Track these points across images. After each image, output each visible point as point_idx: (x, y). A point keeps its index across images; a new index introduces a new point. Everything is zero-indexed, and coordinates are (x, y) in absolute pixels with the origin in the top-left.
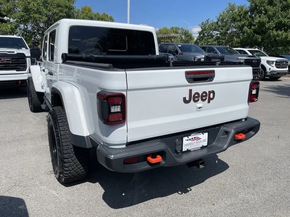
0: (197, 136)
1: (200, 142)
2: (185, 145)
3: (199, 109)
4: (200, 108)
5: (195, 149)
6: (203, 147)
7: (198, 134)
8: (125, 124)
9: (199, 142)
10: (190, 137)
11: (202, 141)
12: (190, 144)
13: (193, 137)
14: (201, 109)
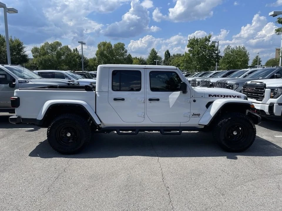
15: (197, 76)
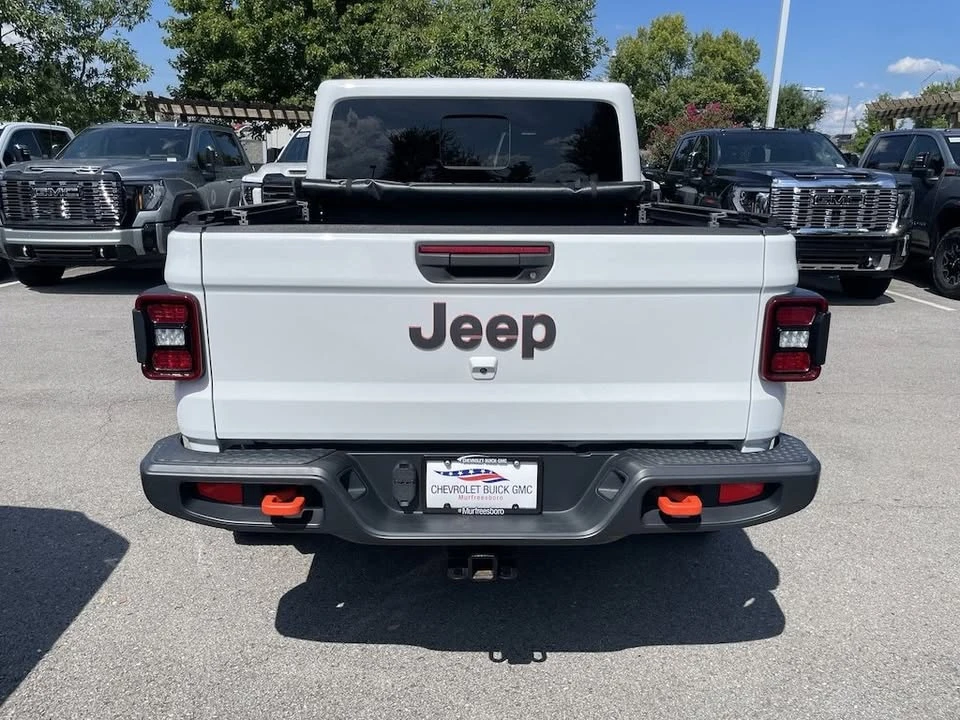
0: (484, 467)
1: (501, 489)
2: (435, 489)
3: (480, 375)
4: (484, 370)
5: (478, 511)
6: (515, 512)
7: (491, 460)
8: (207, 385)
9: (496, 490)
10: (456, 466)
11: (510, 489)
12: (455, 488)
13: (471, 467)
14: (489, 375)
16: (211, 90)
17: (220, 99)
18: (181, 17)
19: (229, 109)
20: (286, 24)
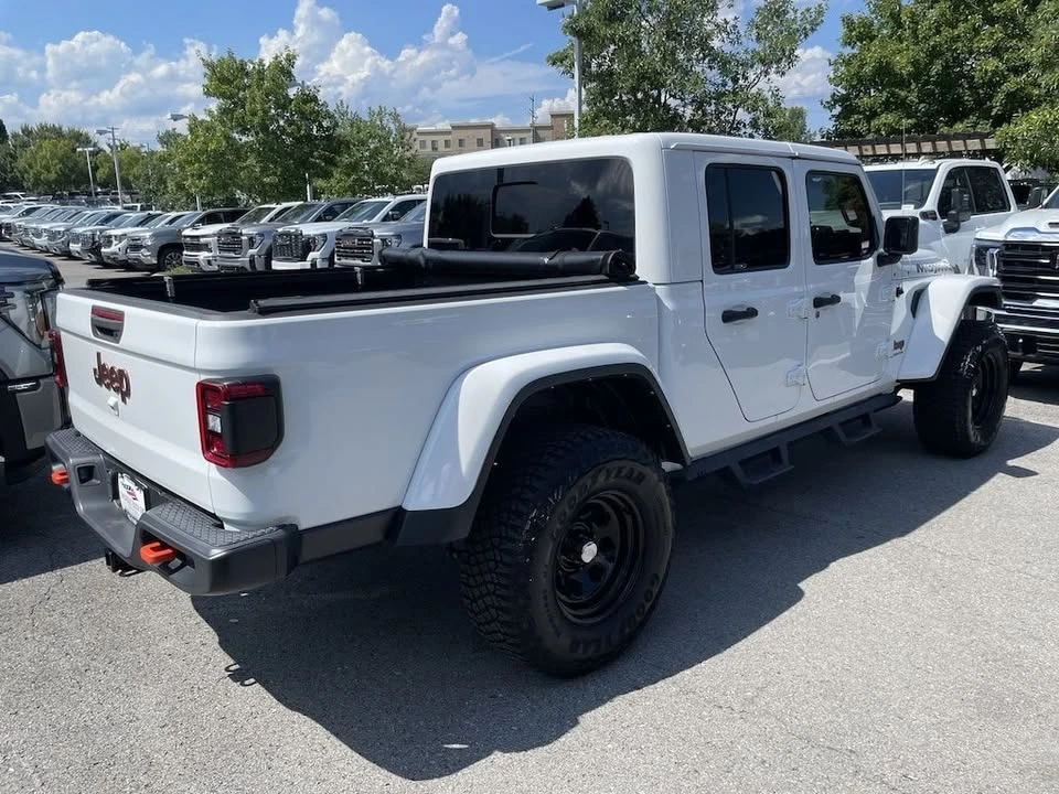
4: (113, 408)
15: (307, 218)
16: (862, 128)
17: (870, 137)
18: (848, 51)
19: (869, 147)
20: (956, 39)
